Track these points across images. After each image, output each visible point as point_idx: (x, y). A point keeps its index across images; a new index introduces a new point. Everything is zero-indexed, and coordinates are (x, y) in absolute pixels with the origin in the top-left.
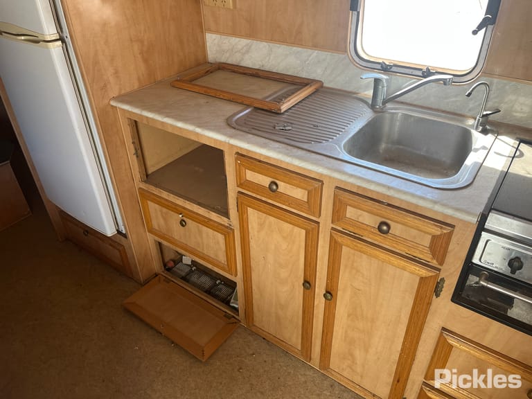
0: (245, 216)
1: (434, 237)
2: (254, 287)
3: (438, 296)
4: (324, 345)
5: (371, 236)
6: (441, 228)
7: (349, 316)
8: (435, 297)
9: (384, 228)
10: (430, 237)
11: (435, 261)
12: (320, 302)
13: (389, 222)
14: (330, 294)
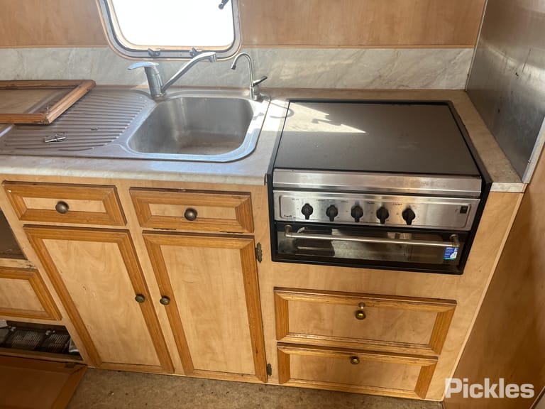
0: (43, 250)
1: (238, 209)
2: (86, 323)
3: (260, 261)
4: (180, 350)
5: (182, 226)
6: (239, 198)
7: (193, 311)
8: (258, 262)
9: (191, 215)
10: (234, 209)
11: (246, 231)
12: (160, 310)
13: (193, 207)
14: (166, 299)
